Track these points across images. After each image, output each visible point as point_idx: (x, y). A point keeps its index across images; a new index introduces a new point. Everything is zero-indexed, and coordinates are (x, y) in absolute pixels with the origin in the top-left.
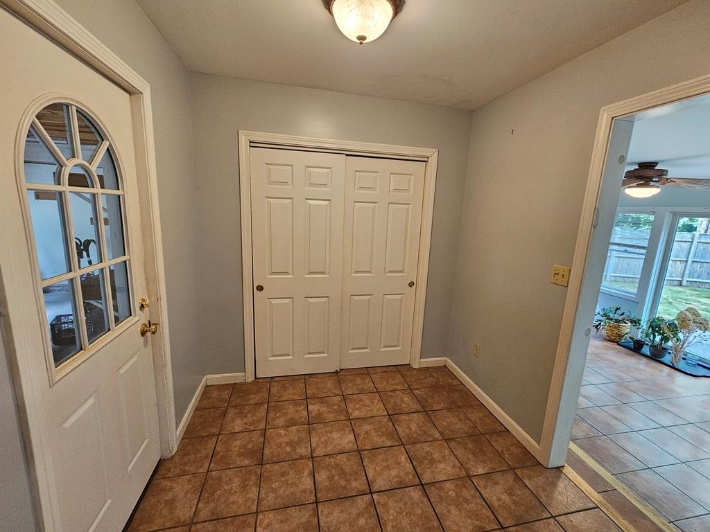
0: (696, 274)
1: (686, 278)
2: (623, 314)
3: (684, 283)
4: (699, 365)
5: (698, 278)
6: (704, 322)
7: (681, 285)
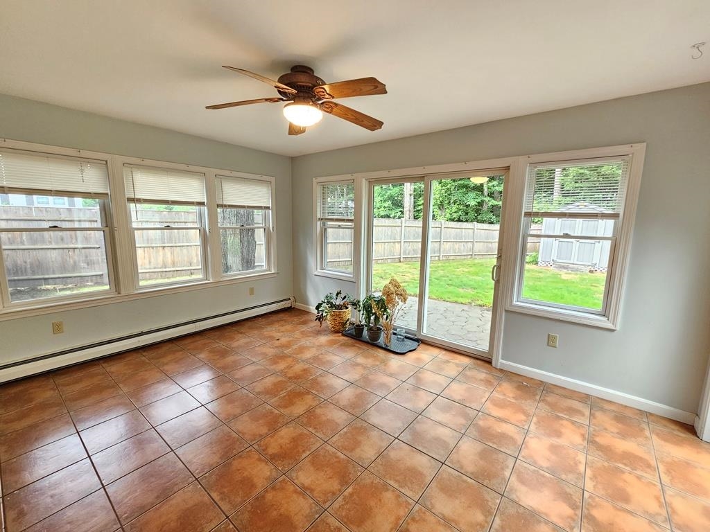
0: (407, 252)
1: (402, 256)
2: (345, 297)
3: (402, 260)
4: (406, 337)
5: (409, 254)
6: (403, 293)
7: (400, 262)
